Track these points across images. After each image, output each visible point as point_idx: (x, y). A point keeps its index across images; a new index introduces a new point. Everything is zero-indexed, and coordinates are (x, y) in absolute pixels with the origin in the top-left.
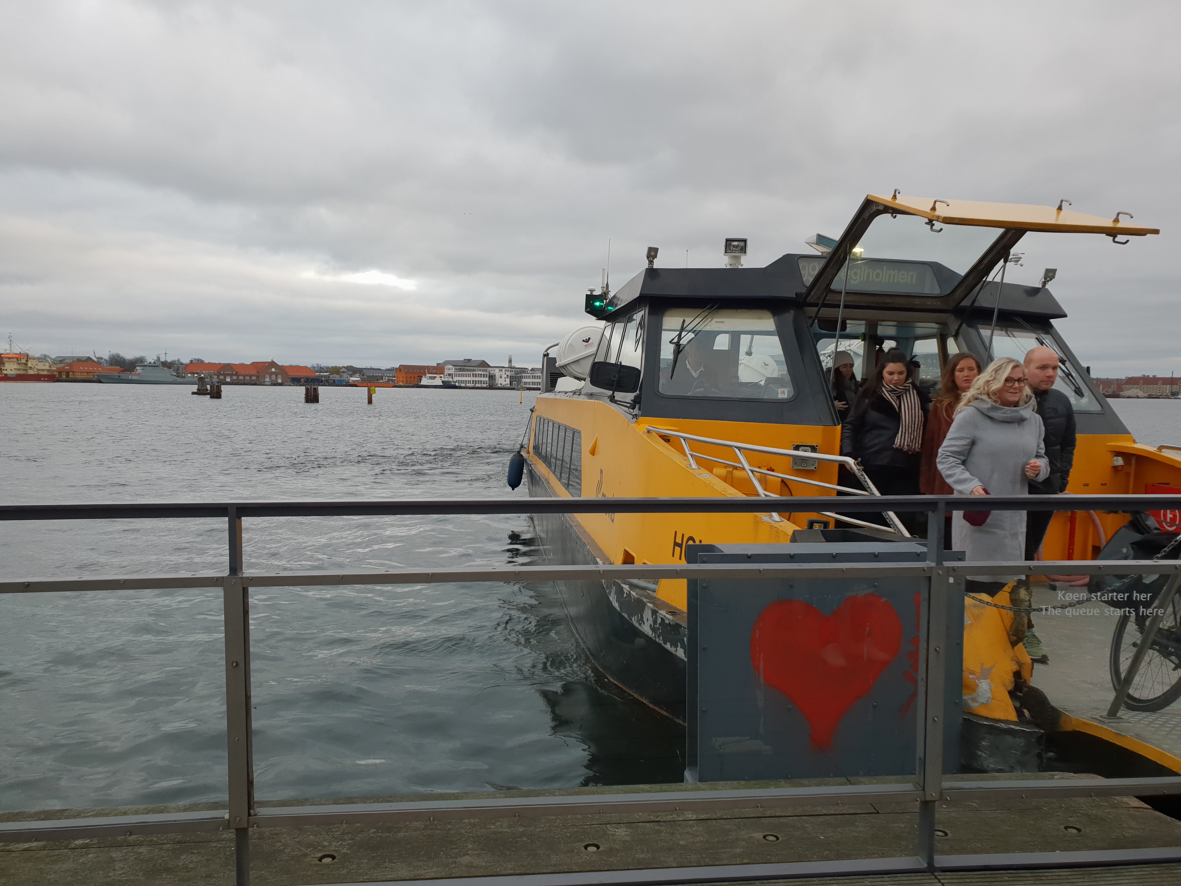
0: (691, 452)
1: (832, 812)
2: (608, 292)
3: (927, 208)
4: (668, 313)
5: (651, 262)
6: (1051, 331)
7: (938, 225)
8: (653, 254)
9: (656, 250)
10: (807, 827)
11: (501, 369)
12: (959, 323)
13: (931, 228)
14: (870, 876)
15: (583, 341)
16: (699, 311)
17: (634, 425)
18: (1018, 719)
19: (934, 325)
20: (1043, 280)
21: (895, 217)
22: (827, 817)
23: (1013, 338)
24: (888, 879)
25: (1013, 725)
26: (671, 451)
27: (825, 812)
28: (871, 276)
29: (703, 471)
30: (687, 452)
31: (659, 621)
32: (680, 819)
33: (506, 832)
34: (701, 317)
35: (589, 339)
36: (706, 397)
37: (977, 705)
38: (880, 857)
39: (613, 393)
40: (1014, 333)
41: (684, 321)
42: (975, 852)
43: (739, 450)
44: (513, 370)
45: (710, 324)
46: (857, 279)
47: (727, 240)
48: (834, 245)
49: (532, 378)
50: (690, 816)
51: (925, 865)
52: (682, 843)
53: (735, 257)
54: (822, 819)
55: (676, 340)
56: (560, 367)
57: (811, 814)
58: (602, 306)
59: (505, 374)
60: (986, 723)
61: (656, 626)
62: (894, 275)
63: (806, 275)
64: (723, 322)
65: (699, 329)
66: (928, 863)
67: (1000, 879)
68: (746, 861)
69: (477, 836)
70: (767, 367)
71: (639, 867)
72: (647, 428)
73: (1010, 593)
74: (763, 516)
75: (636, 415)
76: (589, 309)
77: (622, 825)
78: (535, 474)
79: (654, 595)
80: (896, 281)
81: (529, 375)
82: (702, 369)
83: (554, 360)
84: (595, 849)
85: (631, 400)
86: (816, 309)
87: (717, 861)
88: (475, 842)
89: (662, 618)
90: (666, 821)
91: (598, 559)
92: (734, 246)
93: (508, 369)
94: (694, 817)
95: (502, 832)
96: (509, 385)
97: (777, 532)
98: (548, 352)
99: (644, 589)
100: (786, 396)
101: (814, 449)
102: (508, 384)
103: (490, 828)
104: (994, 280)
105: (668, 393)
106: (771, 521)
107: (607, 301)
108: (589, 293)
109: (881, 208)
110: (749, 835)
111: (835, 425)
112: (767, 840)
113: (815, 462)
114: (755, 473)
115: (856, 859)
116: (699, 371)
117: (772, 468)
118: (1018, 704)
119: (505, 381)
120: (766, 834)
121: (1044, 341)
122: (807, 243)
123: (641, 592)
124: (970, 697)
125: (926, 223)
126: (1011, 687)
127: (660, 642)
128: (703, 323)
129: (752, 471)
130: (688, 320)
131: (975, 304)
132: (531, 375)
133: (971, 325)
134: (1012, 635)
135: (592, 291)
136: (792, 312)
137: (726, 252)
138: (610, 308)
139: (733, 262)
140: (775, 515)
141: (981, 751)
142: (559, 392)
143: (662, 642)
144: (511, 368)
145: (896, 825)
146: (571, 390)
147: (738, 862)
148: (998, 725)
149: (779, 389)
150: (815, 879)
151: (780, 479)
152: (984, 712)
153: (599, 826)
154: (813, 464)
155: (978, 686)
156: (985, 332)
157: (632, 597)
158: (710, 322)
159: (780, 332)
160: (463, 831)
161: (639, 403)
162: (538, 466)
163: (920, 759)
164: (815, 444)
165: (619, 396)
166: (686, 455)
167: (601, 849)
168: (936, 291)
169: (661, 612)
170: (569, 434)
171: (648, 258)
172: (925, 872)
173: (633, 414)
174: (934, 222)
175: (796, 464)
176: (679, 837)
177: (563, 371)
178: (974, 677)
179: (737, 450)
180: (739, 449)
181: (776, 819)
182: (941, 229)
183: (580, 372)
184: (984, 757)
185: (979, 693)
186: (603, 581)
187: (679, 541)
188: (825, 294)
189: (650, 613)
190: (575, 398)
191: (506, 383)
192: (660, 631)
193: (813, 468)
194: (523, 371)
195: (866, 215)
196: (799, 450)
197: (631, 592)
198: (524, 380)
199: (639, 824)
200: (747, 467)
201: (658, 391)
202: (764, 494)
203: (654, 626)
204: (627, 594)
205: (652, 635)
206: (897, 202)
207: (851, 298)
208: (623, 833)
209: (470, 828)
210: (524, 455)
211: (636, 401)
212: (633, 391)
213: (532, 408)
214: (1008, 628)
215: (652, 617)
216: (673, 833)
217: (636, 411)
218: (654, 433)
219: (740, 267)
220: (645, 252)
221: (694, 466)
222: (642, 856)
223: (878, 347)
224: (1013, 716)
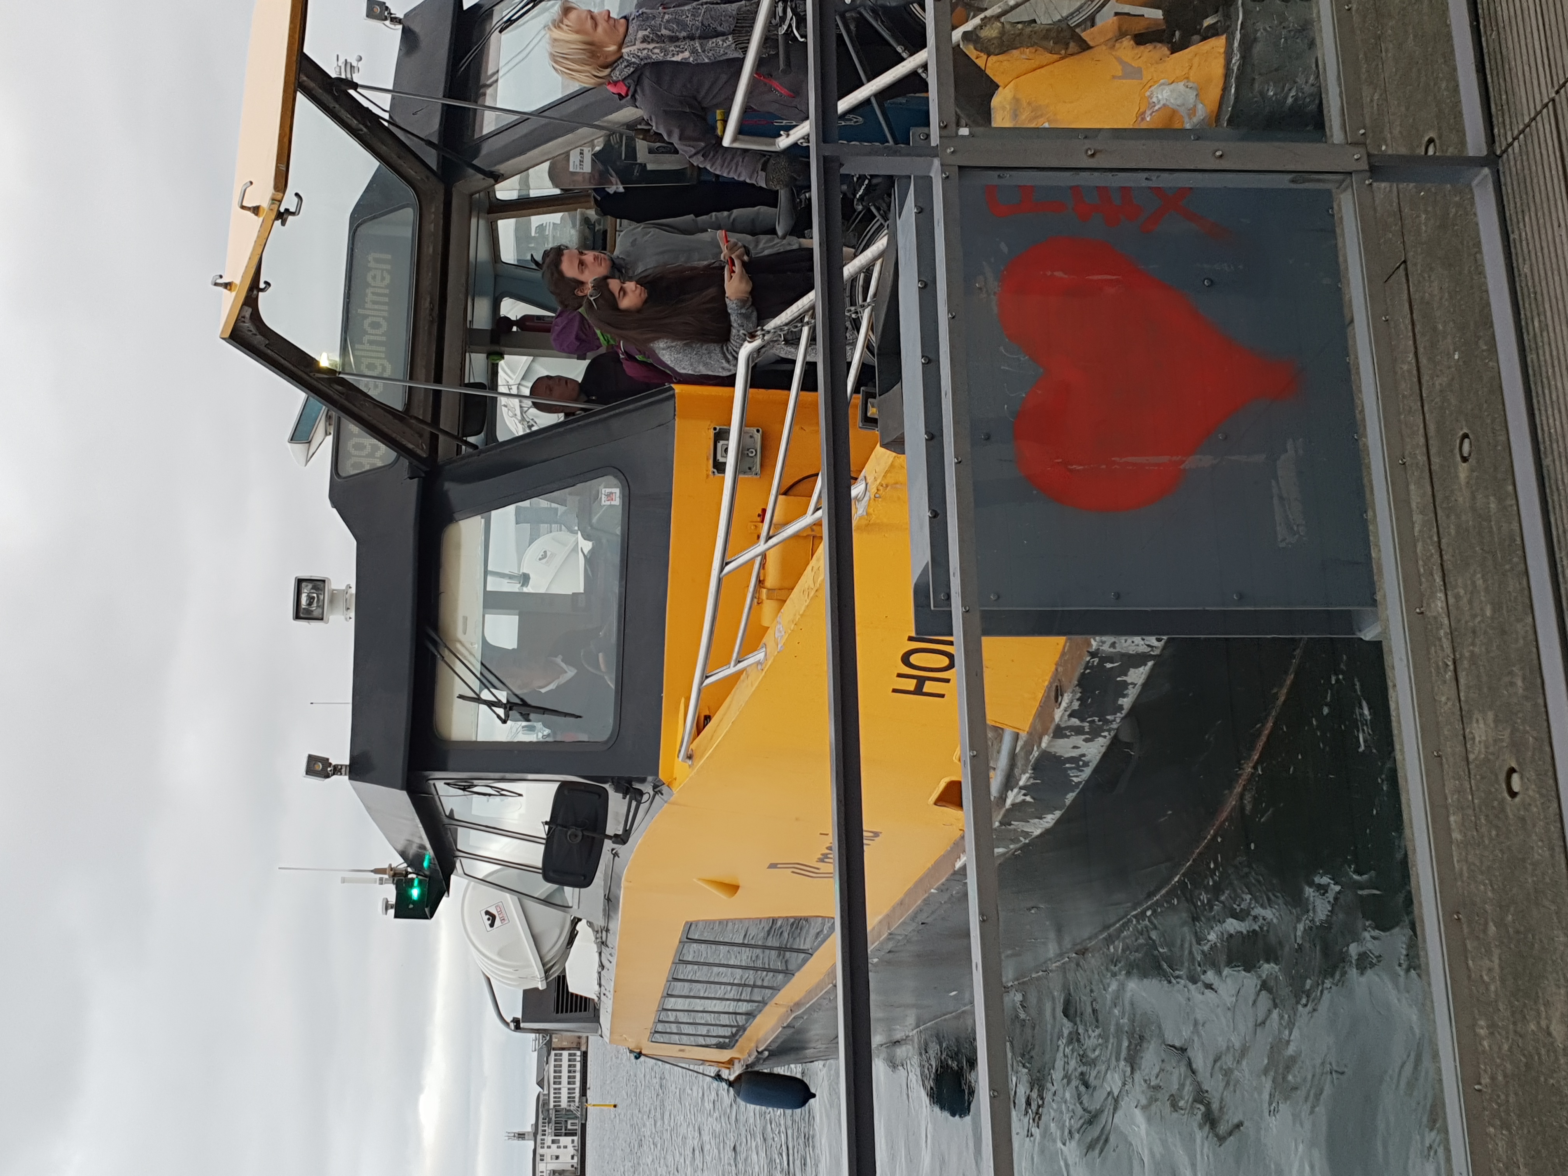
0: (732, 663)
1: (1411, 342)
2: (392, 869)
3: (256, 222)
4: (443, 730)
5: (337, 770)
6: (486, 7)
7: (289, 202)
8: (319, 766)
9: (312, 760)
10: (1441, 384)
11: (538, 1158)
12: (471, 171)
13: (293, 214)
14: (1515, 265)
15: (492, 925)
16: (442, 668)
17: (676, 790)
18: (1222, 34)
19: (474, 221)
20: (388, 22)
21: (268, 284)
22: (1421, 350)
23: (501, 73)
24: (1517, 232)
25: (1233, 44)
26: (731, 702)
27: (1411, 356)
28: (378, 338)
29: (768, 639)
30: (731, 670)
31: (1075, 722)
32: (1446, 622)
33: (1500, 959)
34: (454, 663)
35: (487, 913)
36: (618, 645)
37: (1200, 106)
38: (1480, 251)
39: (609, 837)
40: (490, 72)
41: (461, 697)
42: (1456, 89)
43: (727, 564)
44: (540, 1128)
45: (468, 645)
46: (382, 365)
47: (297, 617)
48: (315, 402)
49: (560, 1083)
50: (1439, 604)
51: (1486, 171)
52: (1488, 613)
53: (331, 601)
54: (1423, 361)
55: (501, 712)
56: (546, 979)
57: (1415, 380)
58: (420, 882)
59: (549, 1147)
60: (1233, 90)
61: (1087, 730)
62: (373, 293)
63: (372, 461)
64: (465, 619)
65: (479, 666)
66: (1482, 166)
67: (1497, 44)
68: (1510, 488)
69: (1513, 1013)
70: (548, 554)
71: (1540, 686)
72: (683, 761)
73: (989, 56)
74: (858, 512)
75: (655, 787)
76: (427, 910)
77: (1467, 731)
78: (780, 1041)
79: (1023, 735)
80: (387, 291)
81: (552, 1091)
82: (559, 660)
83: (530, 996)
84: (1515, 777)
85: (624, 798)
86: (441, 438)
87: (1515, 540)
88: (1524, 1017)
89: (1070, 716)
90: (1453, 648)
91: (958, 865)
92: (310, 604)
93: (539, 1141)
94: (1441, 595)
95: (1500, 965)
96: (575, 1138)
97: (887, 486)
98: (509, 1020)
99: (1013, 757)
100: (617, 491)
101: (721, 435)
102: (573, 1141)
103: (1496, 991)
104: (388, 109)
105: (610, 720)
106: (866, 498)
107: (409, 870)
108: (392, 912)
109: (248, 312)
110: (1464, 488)
111: (673, 396)
112: (1470, 455)
113: (747, 433)
114: (771, 533)
115: (1487, 291)
116: (563, 665)
117: (760, 512)
118: (1196, 37)
119: (565, 1147)
120: (1458, 458)
121: (505, 19)
122: (307, 462)
123: (1020, 763)
124: (1186, 119)
125: (283, 224)
126: (1165, 50)
127: (1118, 720)
128: (465, 657)
129: (769, 538)
130: (460, 688)
131: (435, 140)
132: (552, 1086)
133: (476, 150)
134: (1067, 49)
135: (387, 907)
136: (448, 485)
137: (322, 619)
138: (426, 864)
139: (341, 605)
140: (856, 490)
141: (1286, 98)
142: (600, 985)
143: (1119, 714)
144: (535, 1134)
145: (1424, 228)
146: (597, 955)
147: (1514, 502)
148: (1235, 68)
149: (603, 503)
150: (1529, 360)
151: (781, 497)
152: (1215, 92)
153: (1472, 777)
154: (751, 437)
155: (1164, 105)
156: (489, 123)
157: (1032, 781)
158: (463, 645)
159: (485, 507)
160: (1506, 1047)
161: (630, 781)
162: (761, 1034)
163: (1293, 181)
164: (712, 433)
165: (613, 827)
166: (739, 673)
167: (1514, 765)
168: (408, 214)
169: (1057, 718)
170: (692, 952)
171: (327, 776)
172: (1498, 171)
173: (652, 793)
174: (282, 210)
175: (750, 469)
176: (1479, 619)
177: (555, 973)
178: (1148, 112)
179: (728, 569)
180: (724, 564)
181: (1431, 442)
182: (297, 195)
183: (557, 931)
184: (1297, 91)
185: (1179, 102)
186: (999, 850)
187: (911, 684)
188: (413, 421)
189: (1061, 742)
190: (614, 940)
191: (570, 1146)
192: (1096, 719)
193: (758, 437)
194: (544, 1105)
195: (259, 340)
196: (725, 463)
197: (1021, 783)
198: (564, 1104)
199: (1462, 698)
200: (761, 547)
201: (606, 742)
202: (814, 512)
203: (1087, 733)
204: (1025, 795)
205: (1105, 737)
206: (237, 281)
207: (421, 372)
208: (1482, 725)
209: (1499, 1033)
210: (737, 1073)
211: (628, 788)
212: (604, 796)
213: (632, 1056)
214: (1056, 57)
215: (1068, 737)
216: (1474, 632)
217: (647, 788)
218: (693, 746)
219: (353, 590)
220: (315, 782)
221: (760, 656)
222: (1520, 683)
223: (515, 329)
224: (1218, 43)
